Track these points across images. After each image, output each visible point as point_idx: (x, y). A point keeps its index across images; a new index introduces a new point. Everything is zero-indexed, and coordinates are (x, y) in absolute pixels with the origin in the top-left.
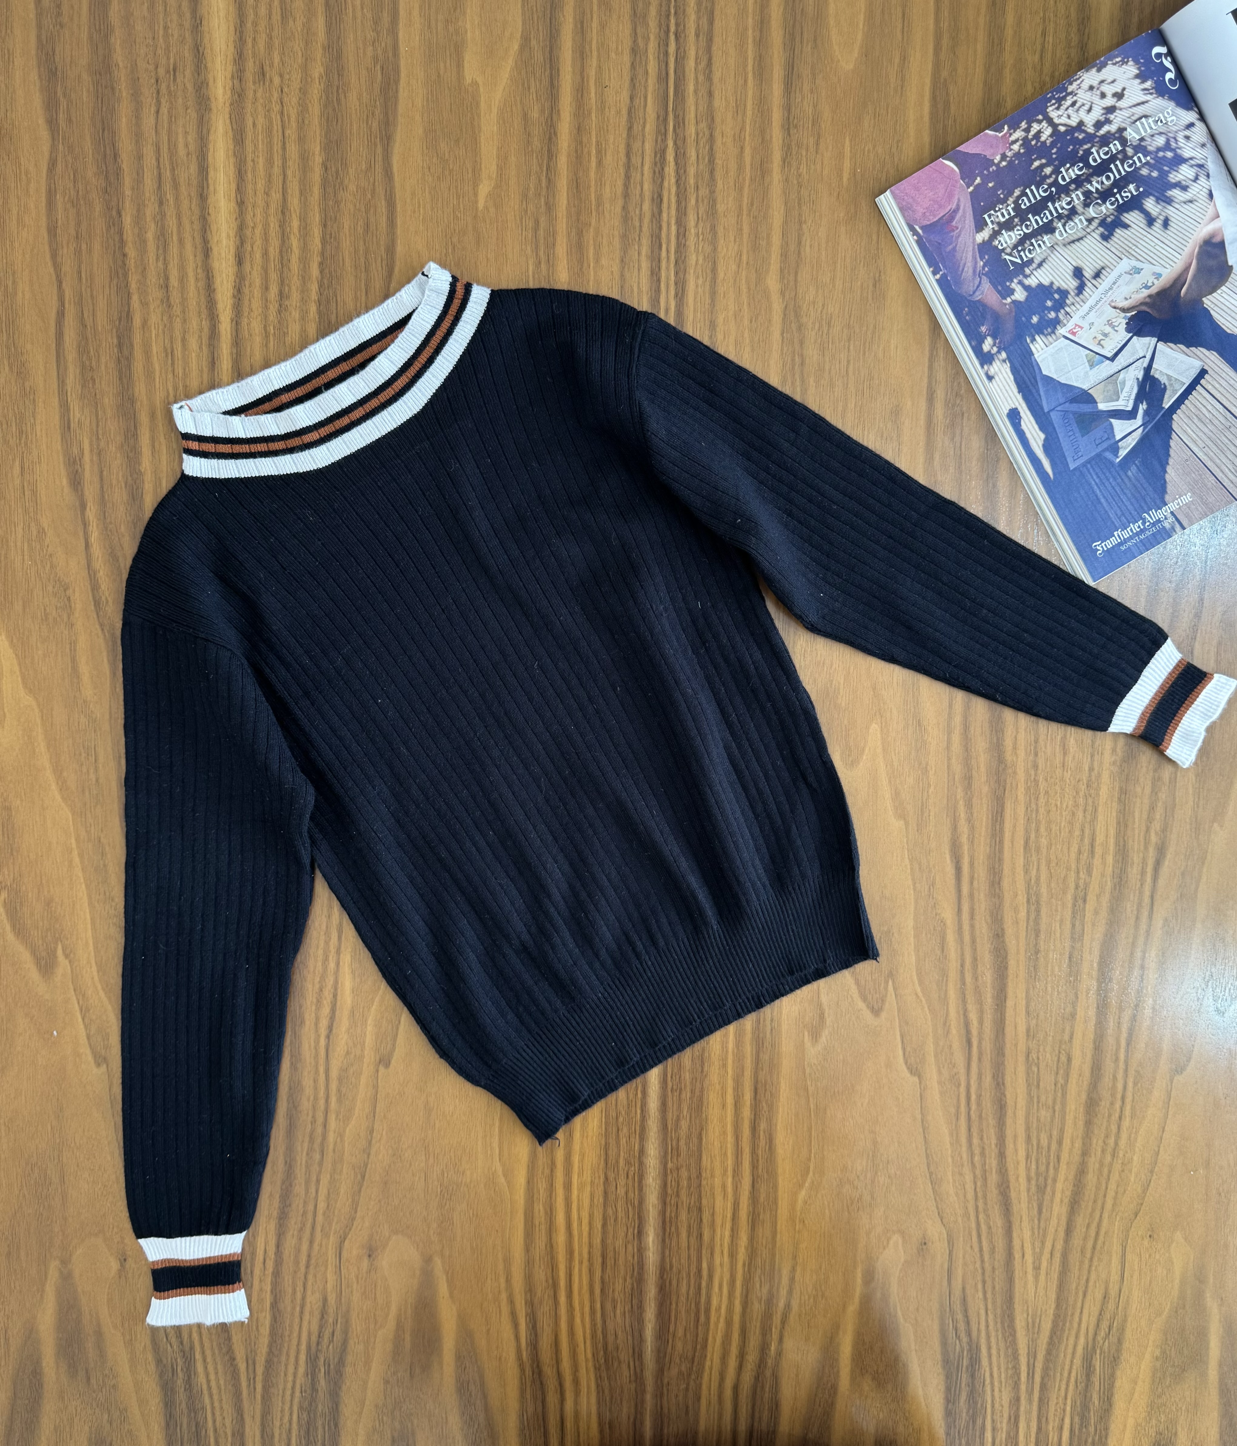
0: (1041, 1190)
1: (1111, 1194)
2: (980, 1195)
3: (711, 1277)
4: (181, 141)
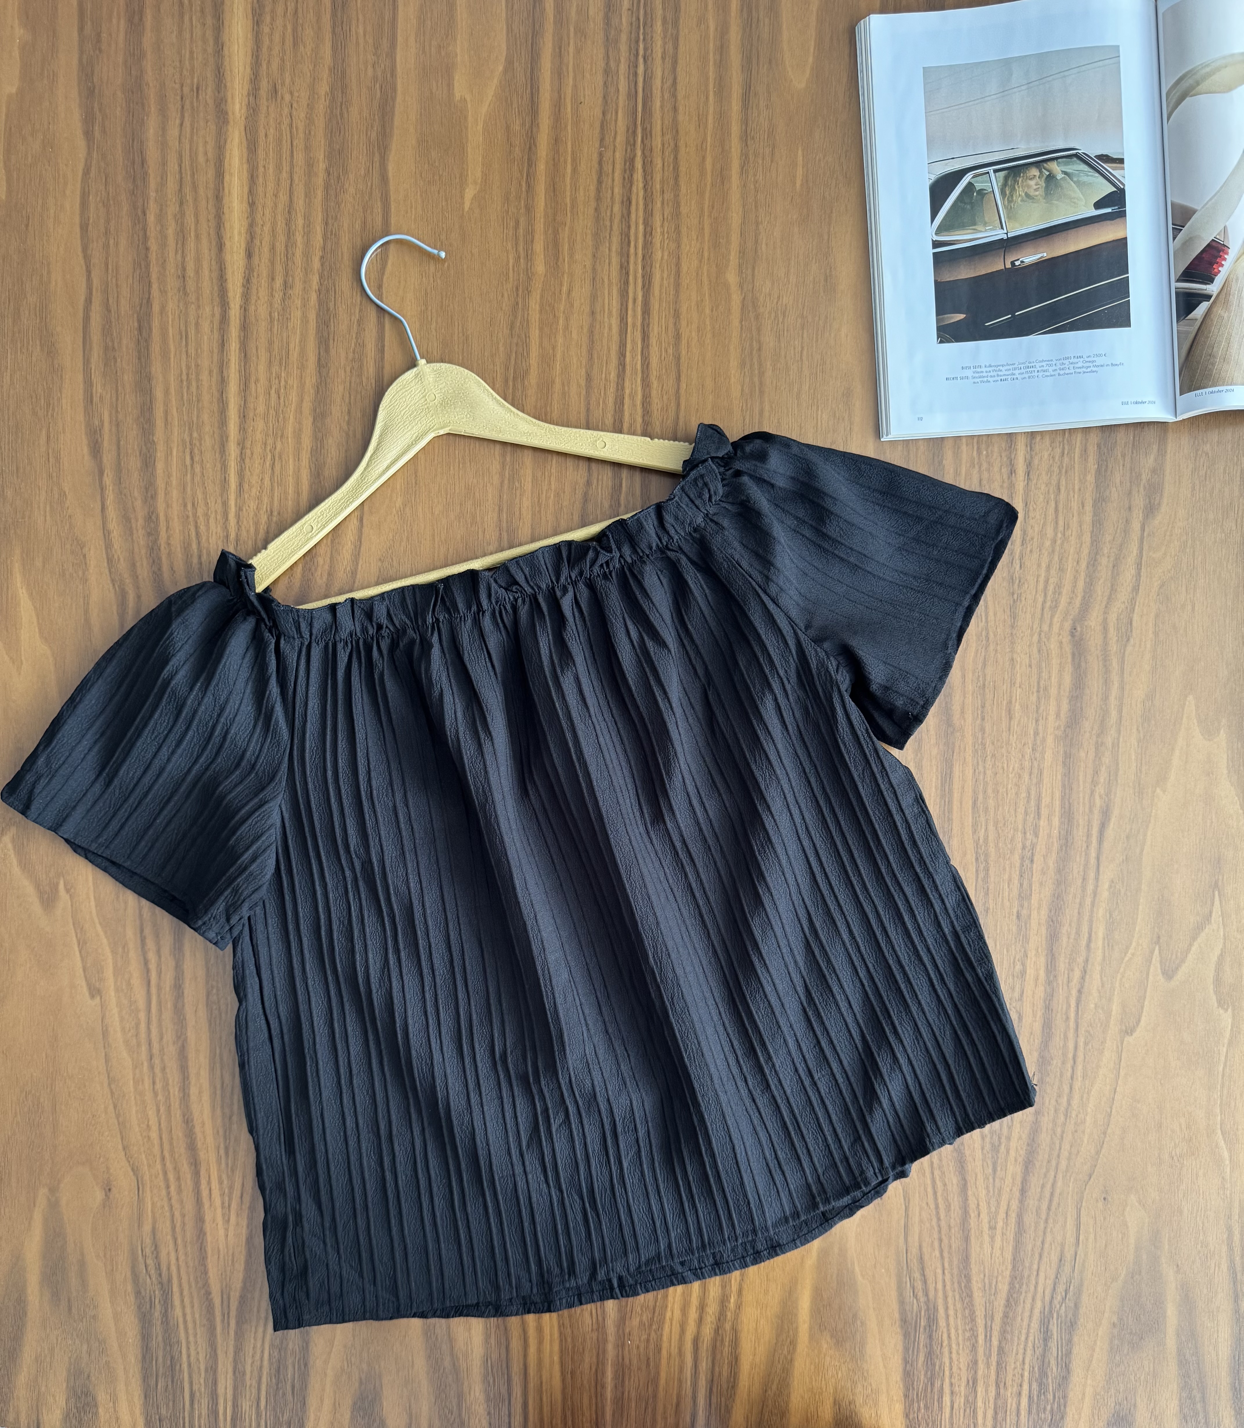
0: (995, 1148)
1: (1065, 1154)
4: (201, 149)
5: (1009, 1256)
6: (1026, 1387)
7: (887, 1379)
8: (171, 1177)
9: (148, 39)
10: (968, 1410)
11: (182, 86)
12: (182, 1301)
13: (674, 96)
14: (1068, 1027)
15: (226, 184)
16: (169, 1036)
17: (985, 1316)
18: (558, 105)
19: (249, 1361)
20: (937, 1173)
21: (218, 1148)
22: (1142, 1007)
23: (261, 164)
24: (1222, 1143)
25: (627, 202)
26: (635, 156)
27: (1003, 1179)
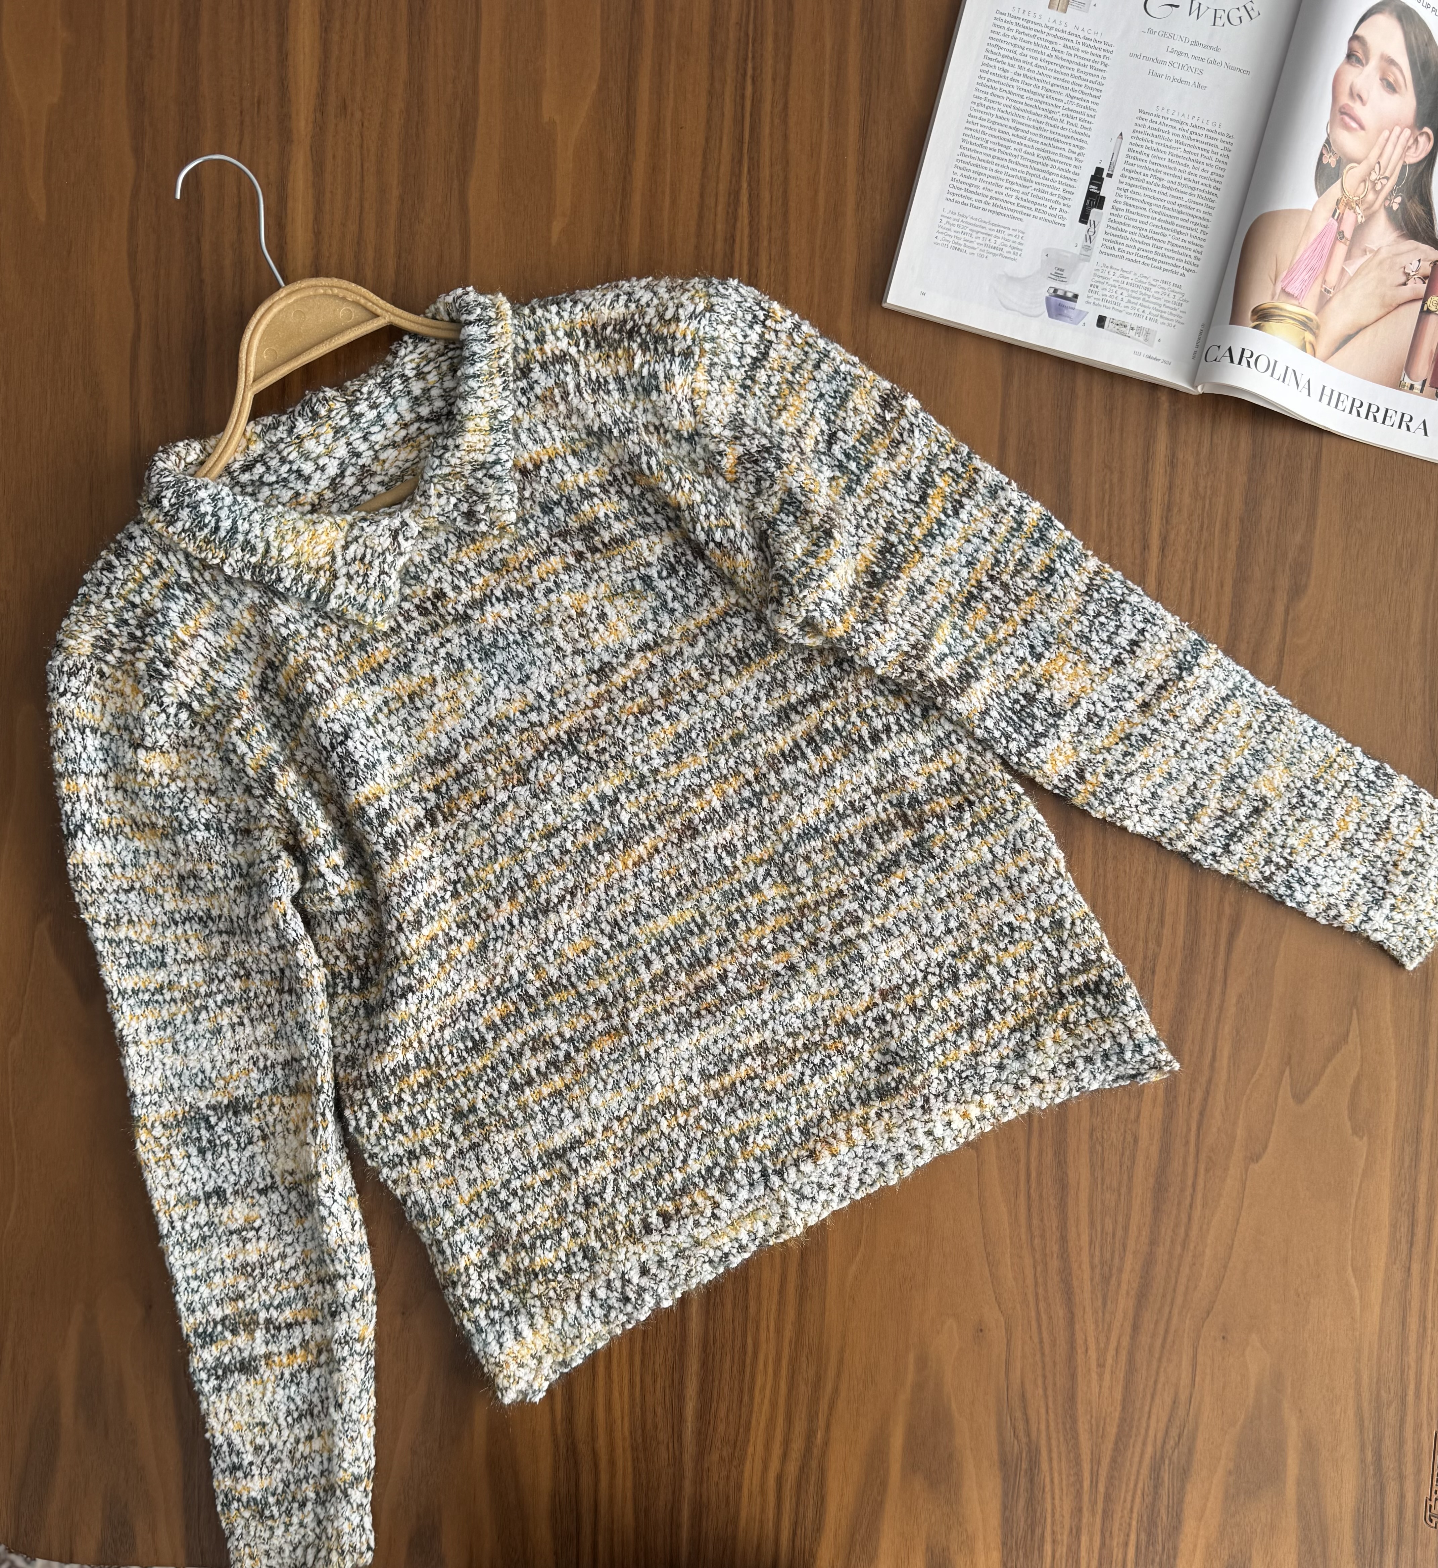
5: (1118, 1396)
6: (1133, 1537)
7: (985, 1526)
9: (204, 46)
10: (1070, 1560)
11: (241, 99)
13: (785, 122)
14: (1188, 1151)
15: (288, 211)
17: (1091, 1460)
18: (657, 129)
20: (1042, 1305)
22: (1270, 1132)
23: (328, 188)
24: (1352, 1281)
25: (730, 239)
26: (740, 188)
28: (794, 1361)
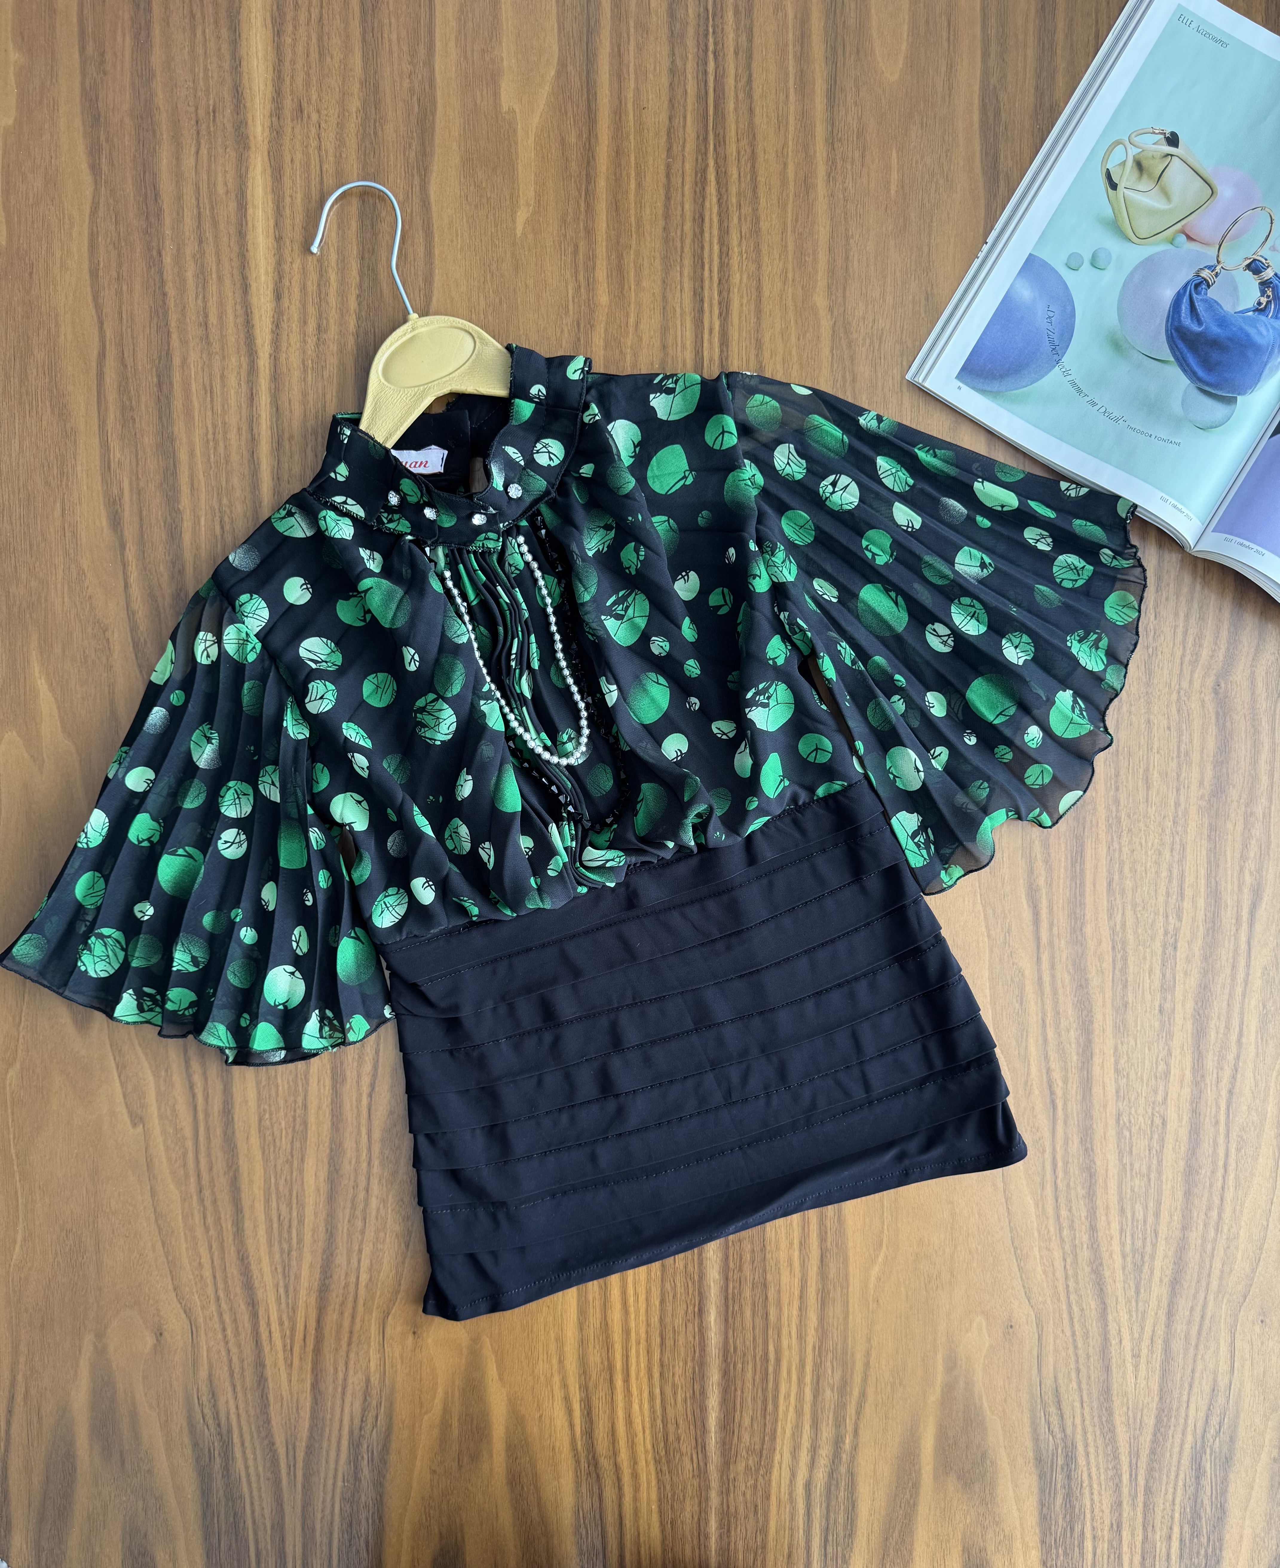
0: (1138, 1268)
1: (1216, 1273)
2: (1070, 1272)
3: (778, 1360)
4: (220, 179)
5: (1155, 1387)
6: (1176, 1530)
7: (1021, 1524)
8: (227, 1319)
9: (157, 58)
10: (1112, 1556)
11: (197, 109)
12: (244, 1453)
13: (749, 95)
14: (1217, 1132)
15: (249, 218)
16: (220, 1166)
17: (1130, 1452)
18: (618, 111)
19: (319, 1516)
20: (1073, 1297)
21: (277, 1286)
23: (288, 192)
25: (699, 218)
26: (707, 164)
27: (1147, 1302)
28: (818, 1366)
